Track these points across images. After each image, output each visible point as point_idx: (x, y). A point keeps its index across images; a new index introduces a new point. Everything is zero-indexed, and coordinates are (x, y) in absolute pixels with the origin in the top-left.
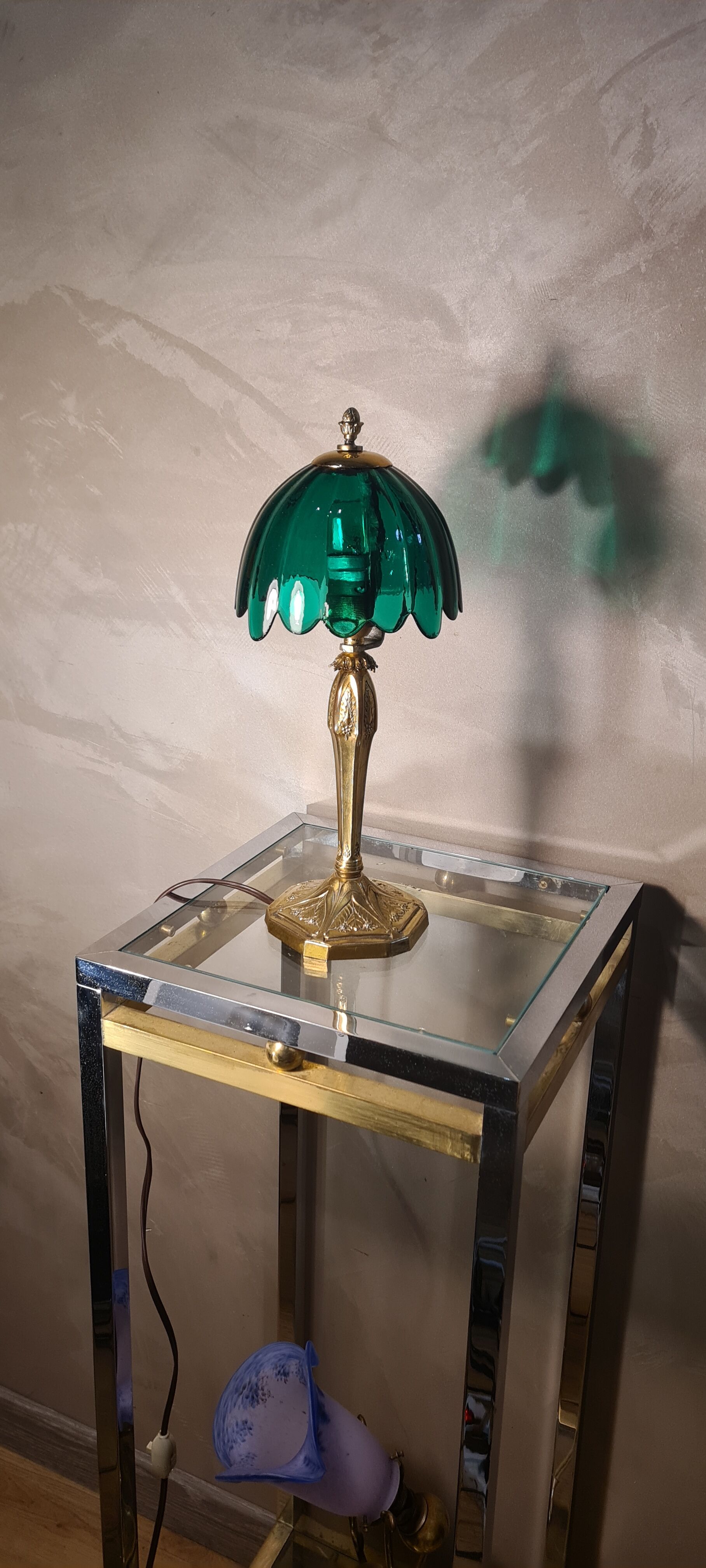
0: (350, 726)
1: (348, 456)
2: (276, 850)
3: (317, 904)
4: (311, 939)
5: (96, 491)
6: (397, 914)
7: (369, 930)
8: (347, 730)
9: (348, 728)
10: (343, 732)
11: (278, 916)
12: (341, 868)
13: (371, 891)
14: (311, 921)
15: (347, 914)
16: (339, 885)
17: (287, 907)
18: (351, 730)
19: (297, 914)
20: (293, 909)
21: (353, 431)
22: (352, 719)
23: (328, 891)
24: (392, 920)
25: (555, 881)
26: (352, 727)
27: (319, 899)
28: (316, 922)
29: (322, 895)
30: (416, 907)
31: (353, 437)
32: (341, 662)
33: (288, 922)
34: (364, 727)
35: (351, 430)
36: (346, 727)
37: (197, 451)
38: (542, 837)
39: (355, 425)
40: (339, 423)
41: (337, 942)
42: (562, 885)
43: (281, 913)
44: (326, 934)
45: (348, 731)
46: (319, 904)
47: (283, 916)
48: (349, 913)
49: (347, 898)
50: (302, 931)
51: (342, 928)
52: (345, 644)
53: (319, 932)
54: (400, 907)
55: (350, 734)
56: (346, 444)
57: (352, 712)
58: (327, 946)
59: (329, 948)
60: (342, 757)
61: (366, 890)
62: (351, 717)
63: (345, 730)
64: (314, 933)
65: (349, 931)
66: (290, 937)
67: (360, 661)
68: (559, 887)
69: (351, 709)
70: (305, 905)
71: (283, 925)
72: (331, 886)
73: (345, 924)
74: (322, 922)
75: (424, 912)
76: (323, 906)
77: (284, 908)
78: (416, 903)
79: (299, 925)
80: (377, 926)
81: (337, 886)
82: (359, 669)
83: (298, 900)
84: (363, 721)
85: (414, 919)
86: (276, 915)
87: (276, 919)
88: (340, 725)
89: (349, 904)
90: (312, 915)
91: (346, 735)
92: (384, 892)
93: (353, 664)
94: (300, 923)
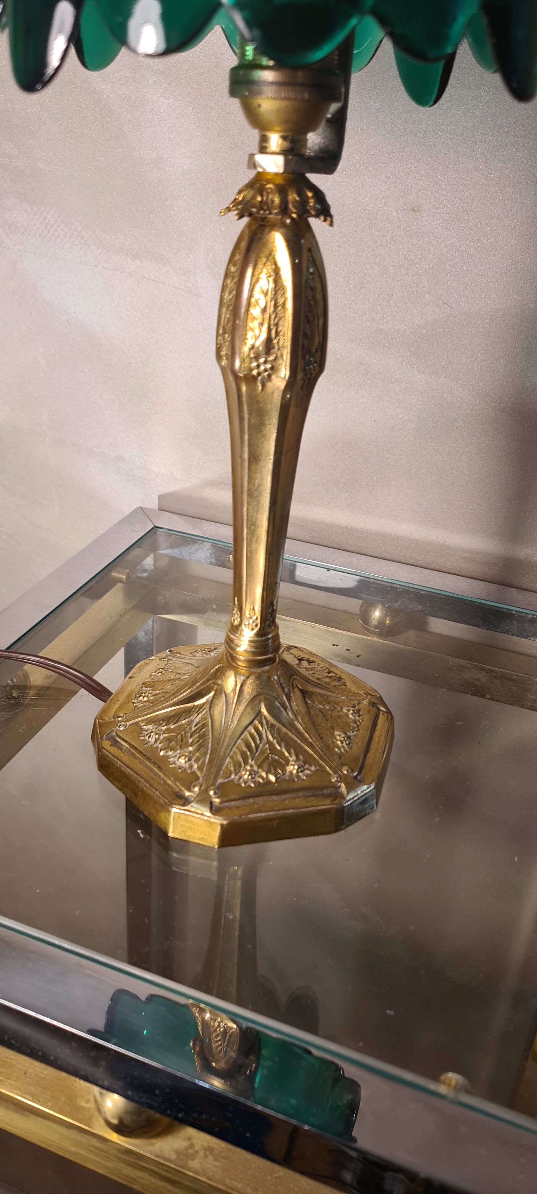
0: (271, 358)
3: (192, 718)
4: (184, 805)
6: (346, 733)
7: (299, 778)
8: (262, 368)
9: (266, 362)
10: (255, 372)
11: (116, 741)
12: (238, 649)
13: (296, 690)
14: (182, 761)
15: (253, 744)
16: (236, 682)
17: (133, 721)
18: (272, 368)
19: (153, 740)
20: (146, 727)
22: (275, 341)
23: (212, 693)
26: (275, 359)
28: (192, 762)
29: (202, 700)
30: (374, 710)
32: (254, 197)
33: (136, 758)
34: (301, 362)
36: (262, 360)
43: (121, 735)
44: (215, 793)
45: (266, 370)
46: (197, 720)
47: (126, 742)
48: (258, 742)
49: (252, 709)
50: (165, 783)
51: (246, 777)
52: (263, 150)
53: (200, 785)
54: (347, 715)
55: (269, 376)
57: (277, 325)
58: (218, 821)
59: (222, 826)
60: (249, 429)
61: (286, 690)
62: (273, 335)
63: (258, 366)
64: (189, 790)
65: (259, 783)
66: (140, 793)
67: (299, 195)
69: (275, 317)
70: (168, 719)
71: (128, 762)
72: (220, 682)
73: (251, 766)
74: (204, 762)
75: (390, 717)
76: (204, 726)
77: (129, 723)
78: (370, 695)
79: (159, 767)
80: (313, 768)
81: (230, 682)
82: (293, 219)
83: (155, 704)
84: (300, 346)
85: (375, 739)
86: (113, 737)
87: (113, 750)
88: (249, 355)
89: (256, 722)
90: (183, 744)
91: (260, 378)
92: (316, 685)
93: (280, 207)
94: (162, 764)
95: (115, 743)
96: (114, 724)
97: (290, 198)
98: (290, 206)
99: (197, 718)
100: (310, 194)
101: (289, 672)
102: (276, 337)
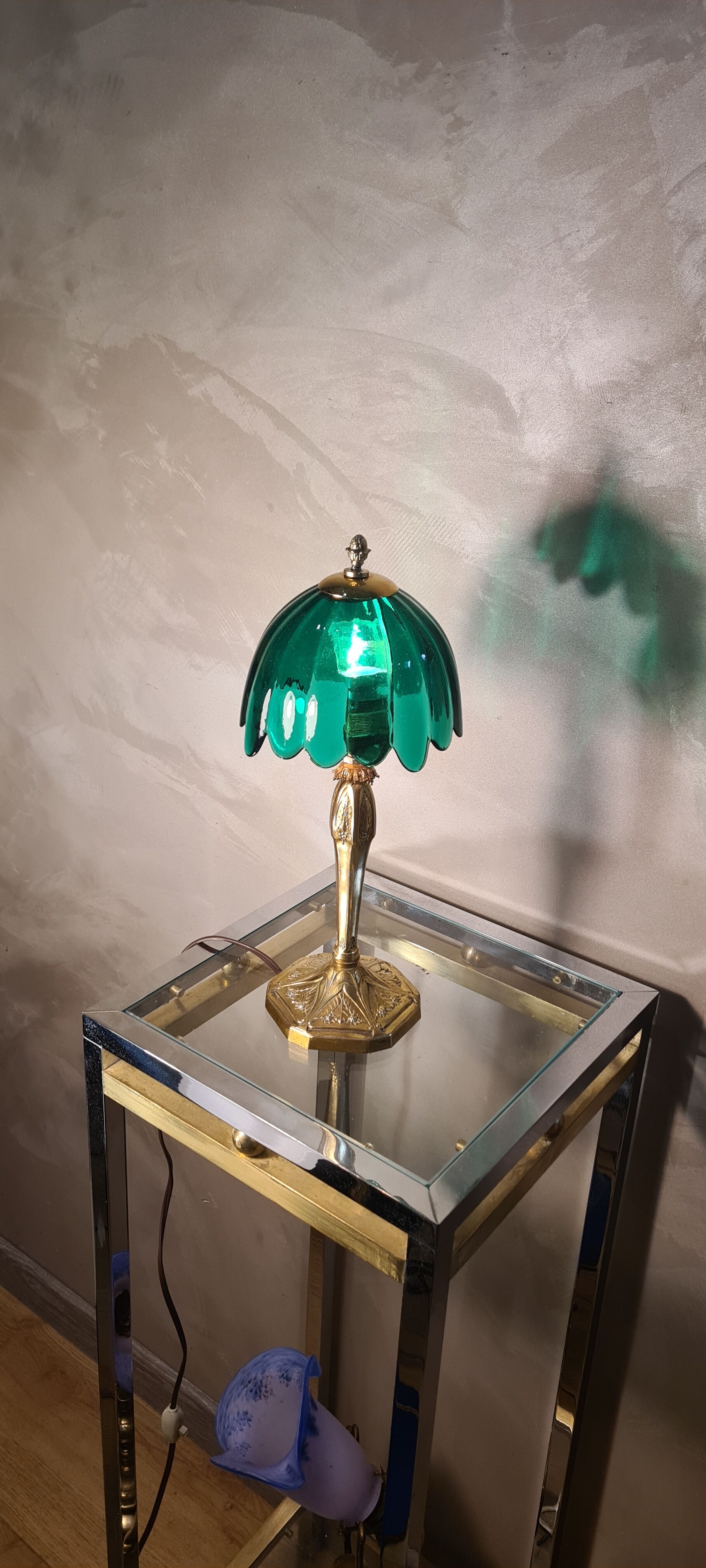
0: (346, 833)
1: (354, 584)
2: (310, 904)
3: (311, 988)
4: (297, 1026)
5: (182, 532)
6: (385, 1008)
7: (353, 1024)
8: (343, 836)
9: (344, 834)
10: (340, 837)
11: (275, 994)
12: (336, 958)
13: (364, 982)
14: (301, 1007)
15: (335, 1005)
16: (334, 973)
17: (285, 986)
18: (347, 837)
19: (291, 996)
20: (290, 990)
21: (358, 558)
22: (347, 827)
23: (322, 978)
24: (379, 1014)
25: (570, 977)
27: (314, 983)
28: (305, 1008)
29: (317, 980)
30: (409, 1000)
31: (359, 564)
33: (281, 1003)
34: (361, 834)
35: (357, 557)
36: (342, 833)
37: (271, 507)
38: (568, 925)
39: (361, 553)
40: (347, 549)
41: (317, 1035)
42: (577, 982)
43: (277, 991)
44: (311, 1023)
46: (313, 989)
47: (279, 995)
48: (338, 1004)
49: (339, 988)
50: (291, 1015)
51: (327, 1019)
53: (305, 1020)
54: (391, 1000)
55: (345, 840)
56: (352, 570)
57: (348, 821)
58: (309, 1036)
59: (310, 1039)
61: (358, 982)
62: (347, 824)
63: (341, 835)
64: (300, 1020)
65: (333, 1023)
66: (279, 1019)
68: (574, 984)
69: (347, 818)
70: (300, 987)
71: (277, 1004)
72: (327, 973)
73: (331, 1015)
74: (310, 1009)
75: (417, 1006)
76: (315, 992)
77: (283, 986)
78: (413, 993)
79: (290, 1009)
80: (361, 1021)
81: (331, 974)
83: (296, 979)
84: (360, 828)
85: (403, 1014)
86: (274, 992)
87: (272, 998)
88: (337, 831)
89: (339, 994)
90: (303, 999)
92: (380, 983)
94: (291, 1007)
95: (274, 995)
96: (277, 986)
99: (313, 988)
101: (364, 973)
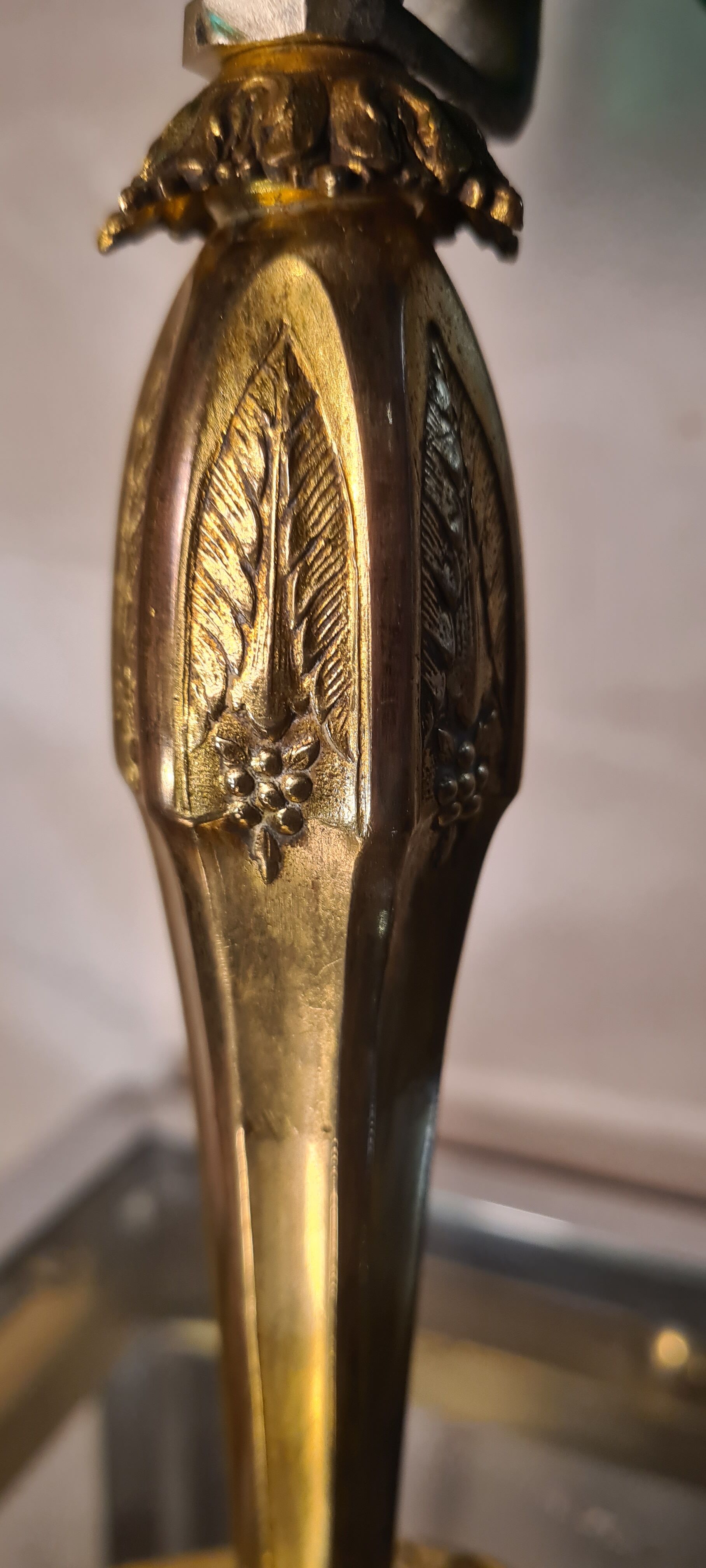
0: (297, 750)
8: (264, 789)
9: (275, 766)
10: (236, 806)
18: (304, 790)
22: (309, 682)
26: (314, 752)
36: (260, 759)
45: (278, 798)
55: (296, 822)
57: (310, 614)
60: (241, 1024)
63: (247, 785)
67: (372, 96)
69: (302, 584)
82: (348, 181)
84: (416, 695)
88: (207, 741)
91: (258, 830)
93: (297, 139)
97: (339, 112)
98: (341, 141)
100: (418, 107)
102: (309, 666)
